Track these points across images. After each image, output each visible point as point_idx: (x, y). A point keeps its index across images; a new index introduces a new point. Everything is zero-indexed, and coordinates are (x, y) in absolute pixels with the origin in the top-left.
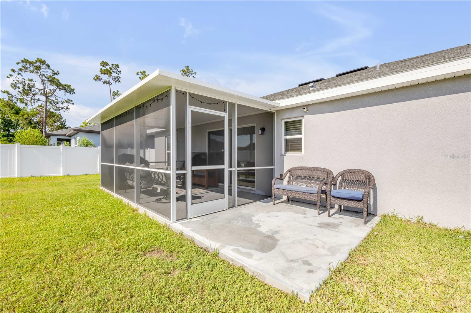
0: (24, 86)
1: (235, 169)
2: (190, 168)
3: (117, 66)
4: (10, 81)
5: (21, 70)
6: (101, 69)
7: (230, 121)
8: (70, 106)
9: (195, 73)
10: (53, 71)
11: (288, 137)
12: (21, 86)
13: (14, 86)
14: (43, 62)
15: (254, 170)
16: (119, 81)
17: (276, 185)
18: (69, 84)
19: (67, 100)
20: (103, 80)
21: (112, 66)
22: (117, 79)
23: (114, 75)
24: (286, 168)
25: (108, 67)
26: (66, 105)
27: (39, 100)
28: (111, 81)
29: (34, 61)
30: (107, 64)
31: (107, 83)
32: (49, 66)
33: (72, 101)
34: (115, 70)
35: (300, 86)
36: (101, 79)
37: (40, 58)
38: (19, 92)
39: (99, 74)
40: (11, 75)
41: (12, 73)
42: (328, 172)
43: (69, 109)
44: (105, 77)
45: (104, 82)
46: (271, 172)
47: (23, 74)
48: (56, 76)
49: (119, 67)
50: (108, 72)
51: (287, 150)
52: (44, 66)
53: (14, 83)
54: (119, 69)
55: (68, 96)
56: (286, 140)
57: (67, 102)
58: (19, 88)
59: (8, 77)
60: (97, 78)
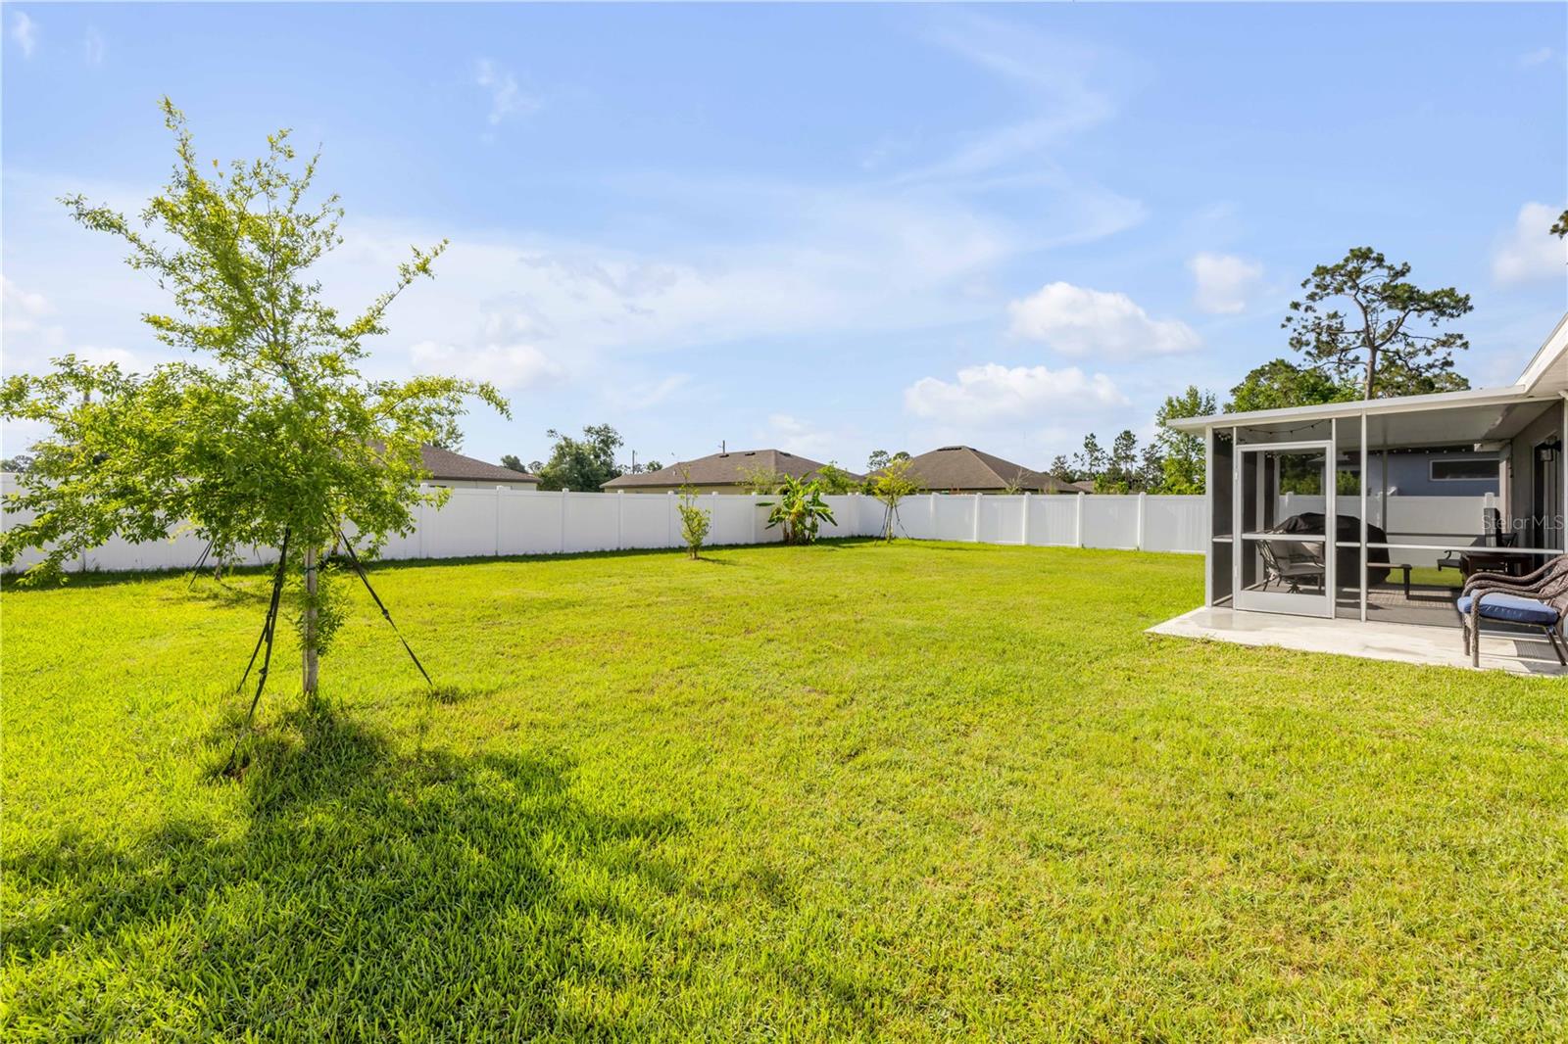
0: (1320, 334)
5: (1312, 297)
10: (1392, 268)
12: (1312, 338)
13: (1297, 343)
14: (1366, 255)
18: (1446, 289)
29: (1343, 262)
32: (1380, 261)
33: (1461, 337)
37: (1353, 248)
38: (1309, 353)
40: (1290, 319)
41: (1293, 313)
47: (1317, 304)
48: (1401, 280)
52: (1369, 265)
53: (1296, 335)
55: (1448, 325)
57: (1443, 344)
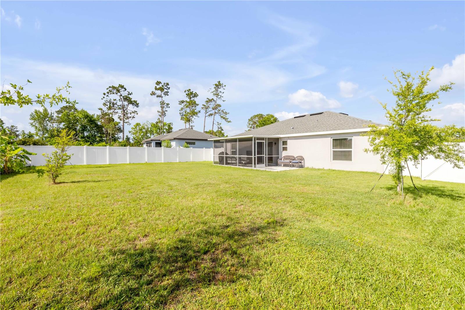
0: (110, 104)
1: (267, 156)
2: (257, 156)
3: (168, 84)
4: (103, 101)
5: (108, 93)
6: (156, 87)
7: (265, 142)
8: (136, 116)
9: (225, 86)
10: (129, 92)
11: (284, 146)
12: (108, 104)
13: (105, 104)
14: (122, 87)
15: (272, 157)
16: (168, 95)
17: (279, 161)
18: (136, 100)
19: (133, 111)
20: (157, 95)
21: (164, 85)
22: (166, 94)
23: (165, 90)
24: (283, 156)
25: (161, 85)
26: (133, 114)
27: (117, 112)
28: (163, 95)
29: (118, 87)
30: (160, 83)
31: (159, 97)
32: (126, 90)
33: (137, 112)
34: (166, 87)
35: (295, 118)
36: (156, 94)
37: (120, 84)
38: (107, 108)
39: (154, 90)
40: (104, 97)
41: (104, 96)
42: (293, 157)
43: (135, 118)
44: (159, 92)
45: (157, 96)
46: (278, 157)
47: (109, 95)
48: (129, 96)
49: (169, 85)
50: (162, 89)
51: (283, 150)
52: (123, 89)
53: (105, 102)
54: (168, 86)
55: (135, 109)
56: (283, 147)
57: (133, 112)
58: (107, 106)
59: (102, 99)
60: (153, 94)
